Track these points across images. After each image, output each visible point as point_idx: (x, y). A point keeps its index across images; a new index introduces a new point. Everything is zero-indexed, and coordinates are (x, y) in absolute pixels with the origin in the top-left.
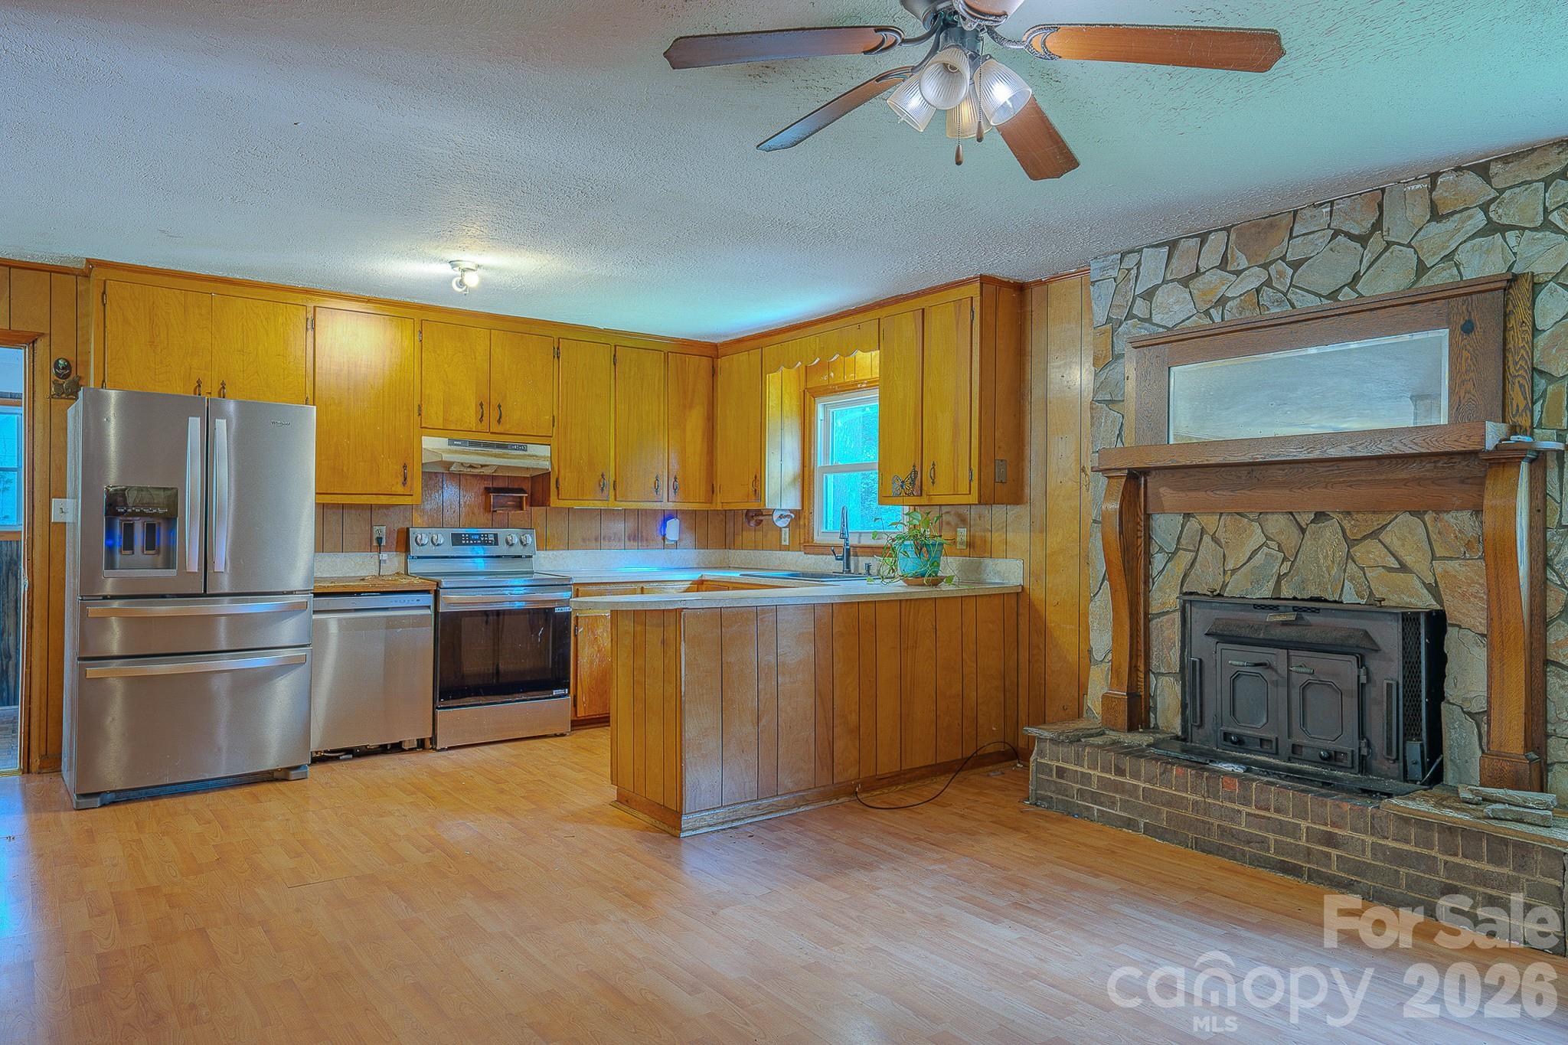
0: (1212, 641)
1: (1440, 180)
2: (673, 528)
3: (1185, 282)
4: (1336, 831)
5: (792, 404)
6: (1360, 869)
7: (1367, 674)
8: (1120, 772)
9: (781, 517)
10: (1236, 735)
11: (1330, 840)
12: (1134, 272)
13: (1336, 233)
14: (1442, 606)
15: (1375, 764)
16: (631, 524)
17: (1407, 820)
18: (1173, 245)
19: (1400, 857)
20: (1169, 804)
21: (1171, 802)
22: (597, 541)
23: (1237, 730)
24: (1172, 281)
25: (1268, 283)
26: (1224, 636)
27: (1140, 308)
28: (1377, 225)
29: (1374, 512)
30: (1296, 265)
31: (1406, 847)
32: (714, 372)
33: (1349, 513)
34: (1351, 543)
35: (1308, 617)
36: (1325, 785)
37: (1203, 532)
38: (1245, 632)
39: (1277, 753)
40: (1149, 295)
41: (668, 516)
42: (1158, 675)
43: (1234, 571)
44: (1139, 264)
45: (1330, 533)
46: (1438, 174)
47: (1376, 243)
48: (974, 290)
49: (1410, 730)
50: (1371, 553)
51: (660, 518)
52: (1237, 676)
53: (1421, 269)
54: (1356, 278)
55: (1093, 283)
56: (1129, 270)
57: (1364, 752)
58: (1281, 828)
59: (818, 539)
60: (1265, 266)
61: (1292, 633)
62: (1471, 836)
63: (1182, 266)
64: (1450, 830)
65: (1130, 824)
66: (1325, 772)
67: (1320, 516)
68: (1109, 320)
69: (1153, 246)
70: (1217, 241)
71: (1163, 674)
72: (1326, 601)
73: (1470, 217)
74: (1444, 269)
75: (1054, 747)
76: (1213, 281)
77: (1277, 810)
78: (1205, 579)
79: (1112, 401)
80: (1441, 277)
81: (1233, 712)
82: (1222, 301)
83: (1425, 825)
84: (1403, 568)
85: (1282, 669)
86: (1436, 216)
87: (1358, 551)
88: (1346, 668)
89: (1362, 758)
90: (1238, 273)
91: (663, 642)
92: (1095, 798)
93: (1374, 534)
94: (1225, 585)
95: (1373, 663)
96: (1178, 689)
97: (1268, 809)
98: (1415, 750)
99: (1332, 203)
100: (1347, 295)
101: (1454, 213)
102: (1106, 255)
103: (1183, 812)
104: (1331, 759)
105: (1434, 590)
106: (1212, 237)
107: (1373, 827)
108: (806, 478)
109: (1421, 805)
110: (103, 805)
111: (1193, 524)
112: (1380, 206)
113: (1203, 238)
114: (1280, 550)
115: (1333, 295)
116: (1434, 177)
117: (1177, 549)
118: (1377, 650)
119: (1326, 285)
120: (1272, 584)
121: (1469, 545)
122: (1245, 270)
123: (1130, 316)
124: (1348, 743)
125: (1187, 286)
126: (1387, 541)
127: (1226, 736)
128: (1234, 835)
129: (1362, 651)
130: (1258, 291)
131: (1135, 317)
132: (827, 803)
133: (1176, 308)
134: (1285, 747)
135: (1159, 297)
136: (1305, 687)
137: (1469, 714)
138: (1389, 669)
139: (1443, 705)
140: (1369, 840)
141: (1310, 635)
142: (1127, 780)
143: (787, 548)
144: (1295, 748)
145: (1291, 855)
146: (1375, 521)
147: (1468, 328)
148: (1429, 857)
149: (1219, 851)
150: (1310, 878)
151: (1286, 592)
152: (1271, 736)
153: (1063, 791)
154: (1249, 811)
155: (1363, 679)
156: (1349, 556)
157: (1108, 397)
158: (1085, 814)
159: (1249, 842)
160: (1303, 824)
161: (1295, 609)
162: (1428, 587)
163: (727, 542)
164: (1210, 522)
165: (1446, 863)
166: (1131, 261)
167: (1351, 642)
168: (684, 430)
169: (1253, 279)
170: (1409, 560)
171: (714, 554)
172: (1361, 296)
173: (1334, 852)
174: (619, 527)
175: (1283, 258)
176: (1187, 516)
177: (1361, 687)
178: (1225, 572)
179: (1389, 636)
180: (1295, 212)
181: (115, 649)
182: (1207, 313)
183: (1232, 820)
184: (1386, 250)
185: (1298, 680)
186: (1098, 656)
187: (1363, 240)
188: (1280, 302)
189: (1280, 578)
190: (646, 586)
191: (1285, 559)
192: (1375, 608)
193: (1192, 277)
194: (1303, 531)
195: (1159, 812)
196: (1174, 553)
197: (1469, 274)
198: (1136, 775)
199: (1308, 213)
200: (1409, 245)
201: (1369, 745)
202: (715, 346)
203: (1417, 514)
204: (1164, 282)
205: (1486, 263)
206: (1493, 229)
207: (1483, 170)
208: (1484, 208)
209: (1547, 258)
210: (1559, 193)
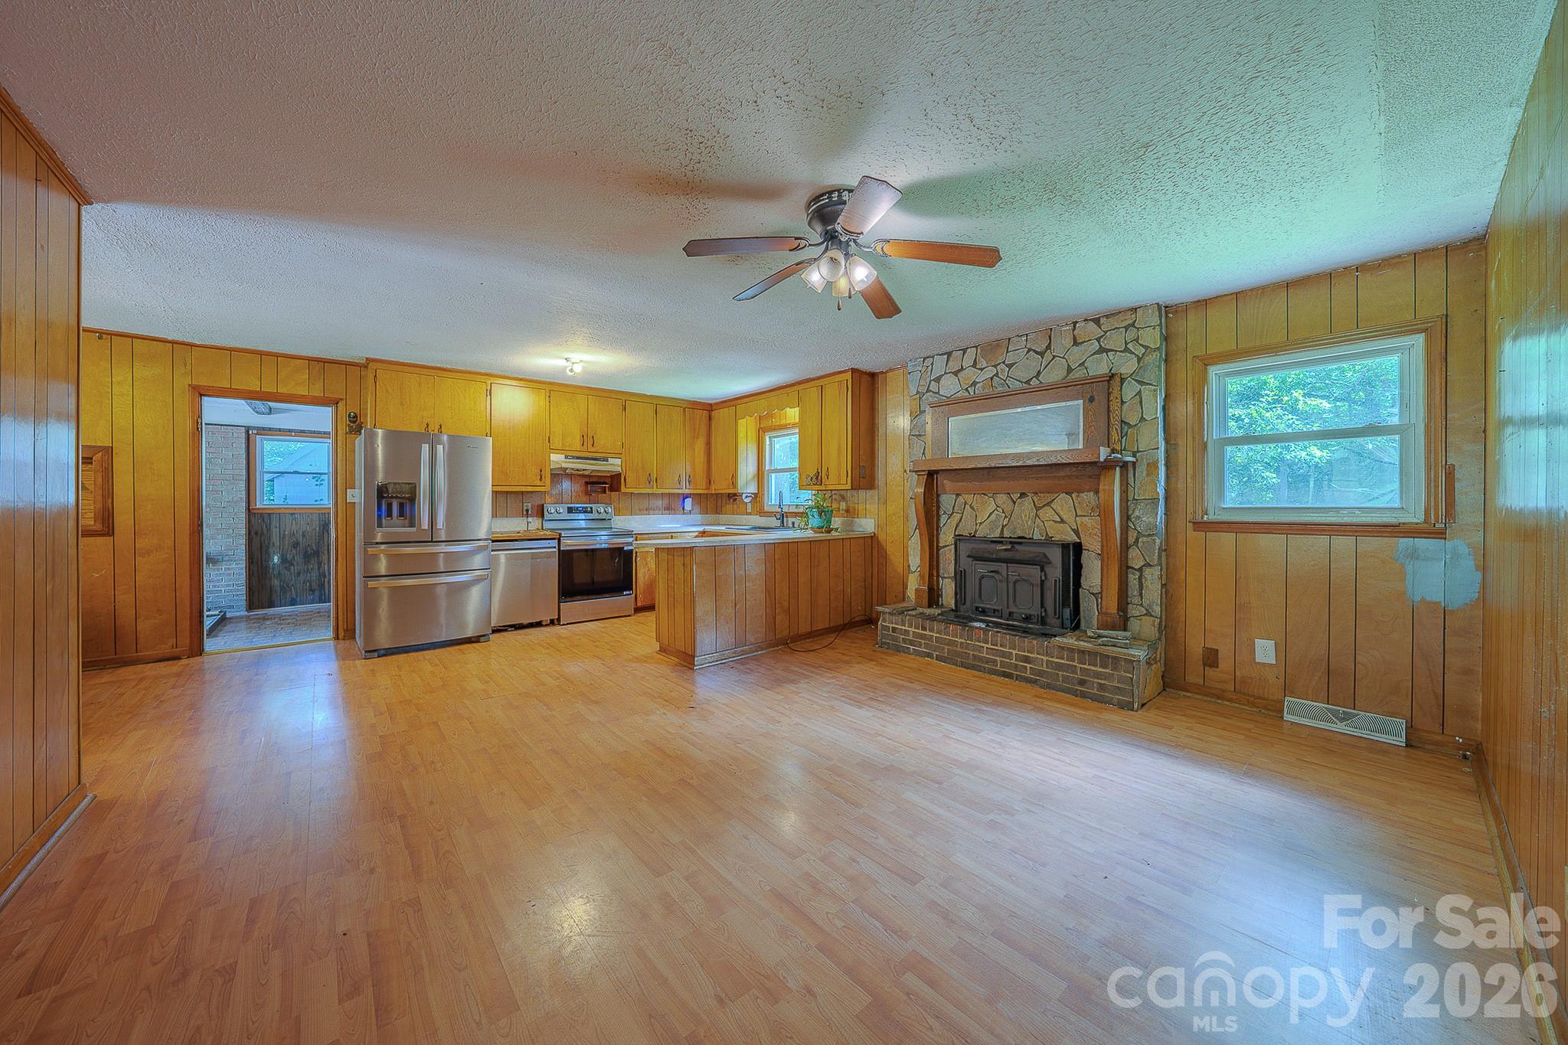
0: (970, 560)
1: (1077, 325)
2: (688, 502)
3: (956, 374)
4: (1029, 655)
5: (752, 435)
6: (1041, 673)
7: (1045, 575)
8: (924, 629)
9: (747, 497)
10: (982, 608)
11: (1027, 660)
12: (930, 368)
13: (1029, 350)
14: (1079, 538)
15: (1048, 620)
16: (666, 501)
17: (1063, 648)
18: (949, 354)
19: (1059, 667)
20: (948, 645)
21: (950, 643)
22: (648, 510)
23: (982, 605)
24: (949, 373)
25: (997, 375)
26: (976, 558)
27: (934, 386)
28: (1049, 347)
29: (1049, 493)
30: (1010, 366)
31: (1063, 661)
32: (710, 418)
33: (1036, 493)
34: (1038, 509)
35: (1017, 547)
36: (1025, 632)
37: (966, 503)
38: (986, 555)
39: (1002, 616)
40: (938, 380)
41: (685, 497)
42: (943, 578)
43: (981, 523)
44: (932, 364)
45: (1027, 502)
46: (1077, 322)
47: (1048, 356)
48: (849, 376)
49: (1065, 604)
50: (1047, 513)
51: (682, 498)
52: (983, 577)
53: (1070, 370)
54: (1039, 373)
55: (909, 373)
56: (927, 367)
57: (1043, 614)
58: (1003, 655)
59: (766, 509)
60: (995, 366)
61: (1009, 555)
62: (1092, 654)
63: (954, 366)
64: (1082, 652)
65: (929, 655)
66: (1024, 625)
67: (1023, 495)
68: (918, 392)
69: (940, 355)
70: (971, 352)
71: (945, 578)
72: (1026, 538)
73: (1092, 344)
74: (1080, 370)
75: (891, 617)
76: (970, 374)
77: (1001, 646)
78: (966, 530)
79: (920, 435)
80: (1078, 374)
81: (980, 596)
82: (974, 384)
83: (1071, 650)
84: (1062, 521)
85: (1004, 573)
86: (1076, 343)
87: (1041, 513)
88: (1034, 572)
89: (1042, 617)
90: (982, 369)
91: (684, 565)
92: (912, 643)
93: (1048, 504)
94: (976, 531)
95: (1048, 569)
96: (953, 585)
97: (997, 645)
98: (1067, 612)
99: (1027, 335)
100: (1034, 382)
101: (1085, 342)
102: (916, 359)
103: (955, 648)
104: (1027, 619)
105: (1076, 532)
106: (968, 350)
107: (1047, 652)
108: (760, 476)
109: (1070, 640)
110: (379, 657)
111: (961, 499)
112: (1050, 337)
113: (964, 351)
114: (1003, 512)
115: (1028, 382)
116: (1075, 323)
117: (953, 513)
118: (1050, 563)
119: (1025, 377)
120: (999, 530)
121: (1093, 510)
122: (984, 368)
123: (928, 391)
124: (1035, 611)
125: (957, 376)
126: (1055, 507)
127: (977, 608)
128: (981, 659)
129: (1042, 563)
130: (992, 378)
131: (931, 391)
132: (772, 649)
133: (952, 387)
134: (1006, 613)
135: (942, 382)
136: (1015, 583)
137: (1092, 594)
138: (1055, 572)
139: (1080, 590)
140: (1045, 658)
141: (1018, 556)
142: (927, 633)
143: (750, 514)
144: (1011, 614)
145: (1007, 668)
146: (1049, 497)
147: (1092, 400)
148: (1072, 666)
149: (973, 667)
150: (1017, 679)
151: (1006, 534)
152: (1000, 608)
153: (896, 639)
154: (987, 646)
155: (1043, 578)
156: (1037, 515)
157: (918, 433)
158: (906, 651)
159: (987, 663)
160: (1014, 652)
161: (1011, 543)
162: (1073, 530)
163: (717, 510)
164: (969, 498)
165: (1081, 668)
166: (928, 362)
167: (1037, 559)
168: (694, 450)
169: (990, 372)
170: (1065, 517)
171: (711, 517)
172: (1041, 383)
173: (1028, 666)
174: (659, 503)
175: (1004, 362)
176: (958, 495)
177: (1042, 582)
178: (976, 524)
179: (1056, 556)
180: (1009, 339)
181: (383, 572)
182: (967, 389)
183: (979, 651)
184: (1053, 359)
185: (1012, 579)
186: (913, 569)
187: (1042, 354)
188: (1002, 385)
189: (1003, 527)
190: (673, 535)
191: (1006, 517)
192: (1049, 542)
193: (959, 371)
194: (1014, 503)
195: (944, 648)
196: (952, 514)
197: (1092, 373)
198: (931, 630)
199: (1016, 339)
200: (1063, 358)
201: (1045, 611)
202: (711, 405)
203: (1069, 493)
204: (945, 373)
205: (1099, 367)
206: (1102, 350)
207: (1097, 321)
208: (1098, 340)
209: (1127, 366)
210: (1132, 334)
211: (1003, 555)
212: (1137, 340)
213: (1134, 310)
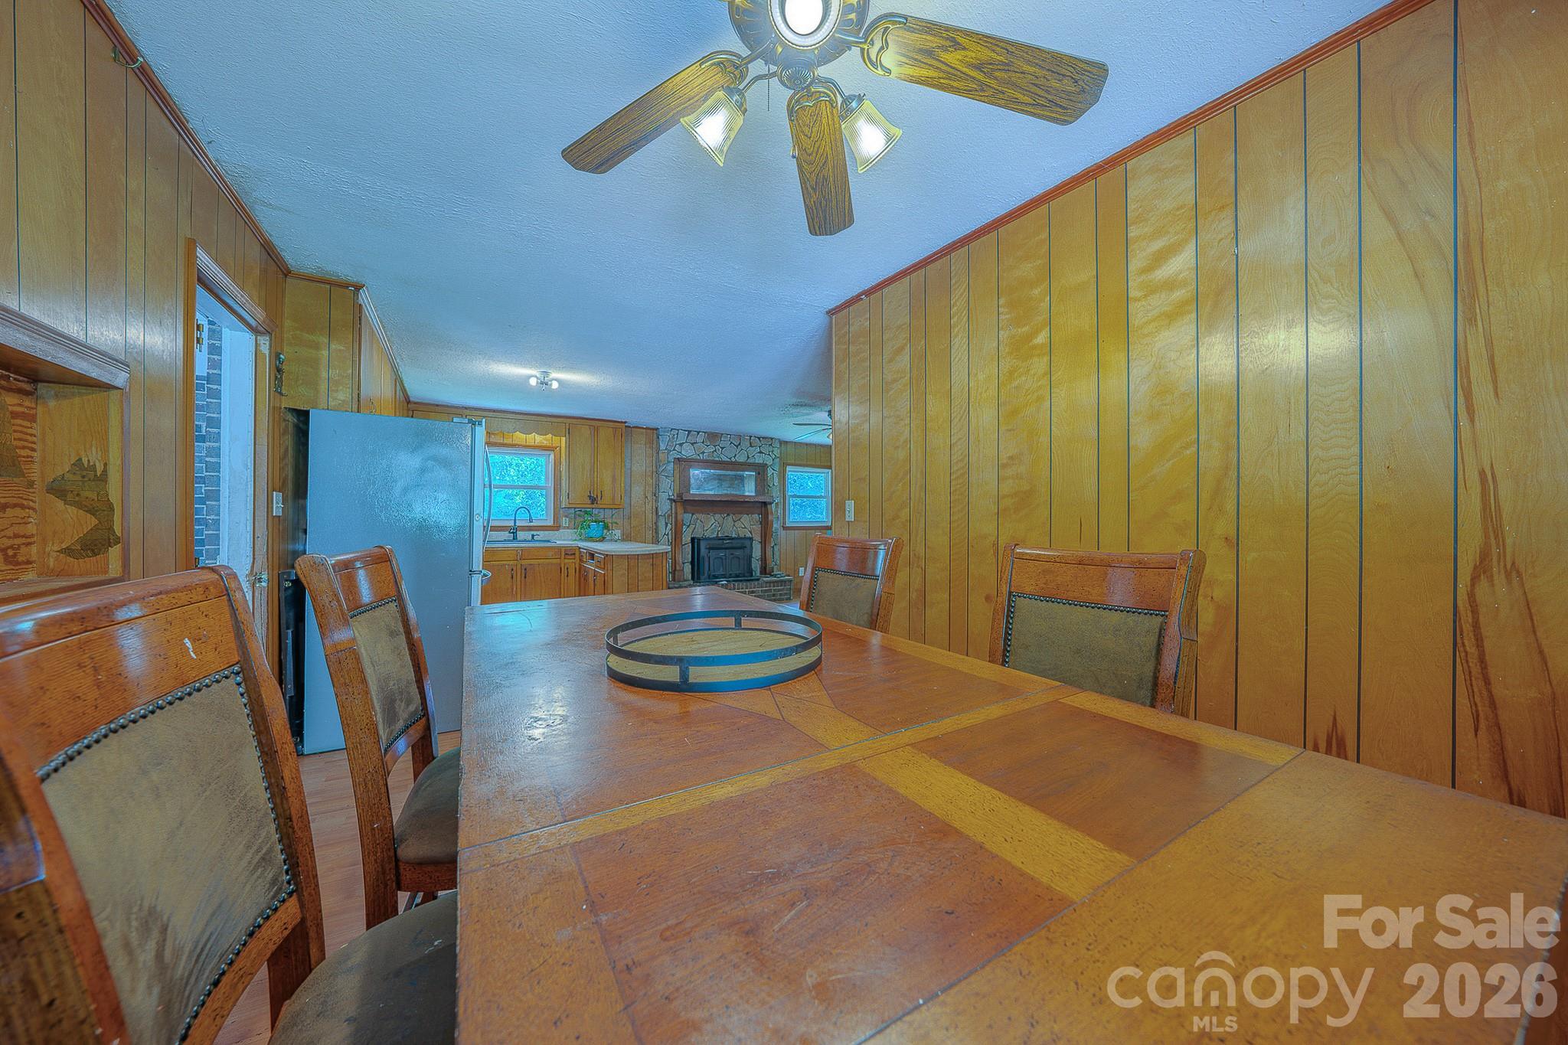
0: (707, 550)
3: (692, 444)
10: (715, 575)
13: (730, 443)
14: (752, 535)
18: (689, 432)
24: (689, 443)
25: (715, 451)
26: (711, 548)
27: (678, 448)
28: (740, 444)
29: (739, 514)
30: (722, 448)
33: (734, 514)
34: (735, 522)
37: (698, 519)
40: (681, 445)
43: (705, 530)
44: (677, 434)
45: (730, 518)
47: (739, 448)
48: (623, 426)
49: (746, 568)
50: (739, 525)
53: (748, 457)
54: (735, 455)
55: (661, 436)
56: (674, 435)
60: (714, 446)
61: (730, 545)
63: (691, 439)
67: (728, 515)
68: (666, 449)
69: (683, 430)
70: (701, 435)
73: (757, 448)
74: (752, 459)
76: (700, 446)
78: (698, 533)
79: (667, 476)
80: (751, 461)
82: (703, 453)
84: (745, 528)
86: (751, 446)
87: (736, 524)
89: (743, 574)
90: (707, 446)
93: (739, 520)
94: (704, 534)
95: (746, 550)
99: (729, 435)
101: (754, 446)
105: (751, 532)
106: (700, 433)
111: (695, 516)
112: (740, 439)
113: (698, 433)
114: (718, 524)
115: (730, 459)
116: (751, 437)
117: (690, 524)
118: (746, 548)
119: (729, 455)
122: (709, 445)
123: (674, 450)
126: (742, 521)
127: (713, 575)
129: (743, 548)
130: (712, 452)
131: (676, 450)
133: (690, 451)
134: (728, 575)
137: (757, 559)
139: (752, 559)
144: (730, 575)
146: (739, 516)
147: (759, 474)
152: (725, 573)
155: (744, 556)
156: (734, 525)
162: (748, 532)
164: (699, 516)
166: (675, 432)
169: (711, 449)
170: (746, 526)
172: (735, 460)
175: (719, 445)
176: (693, 514)
178: (703, 530)
179: (746, 545)
180: (721, 434)
182: (698, 455)
184: (741, 450)
187: (736, 446)
188: (718, 457)
189: (718, 531)
191: (720, 526)
194: (724, 519)
197: (757, 462)
199: (724, 435)
200: (745, 451)
203: (748, 514)
204: (686, 442)
205: (759, 460)
206: (761, 452)
207: (759, 438)
208: (760, 447)
209: (770, 462)
210: (771, 449)
211: (727, 545)
212: (773, 451)
213: (772, 439)
